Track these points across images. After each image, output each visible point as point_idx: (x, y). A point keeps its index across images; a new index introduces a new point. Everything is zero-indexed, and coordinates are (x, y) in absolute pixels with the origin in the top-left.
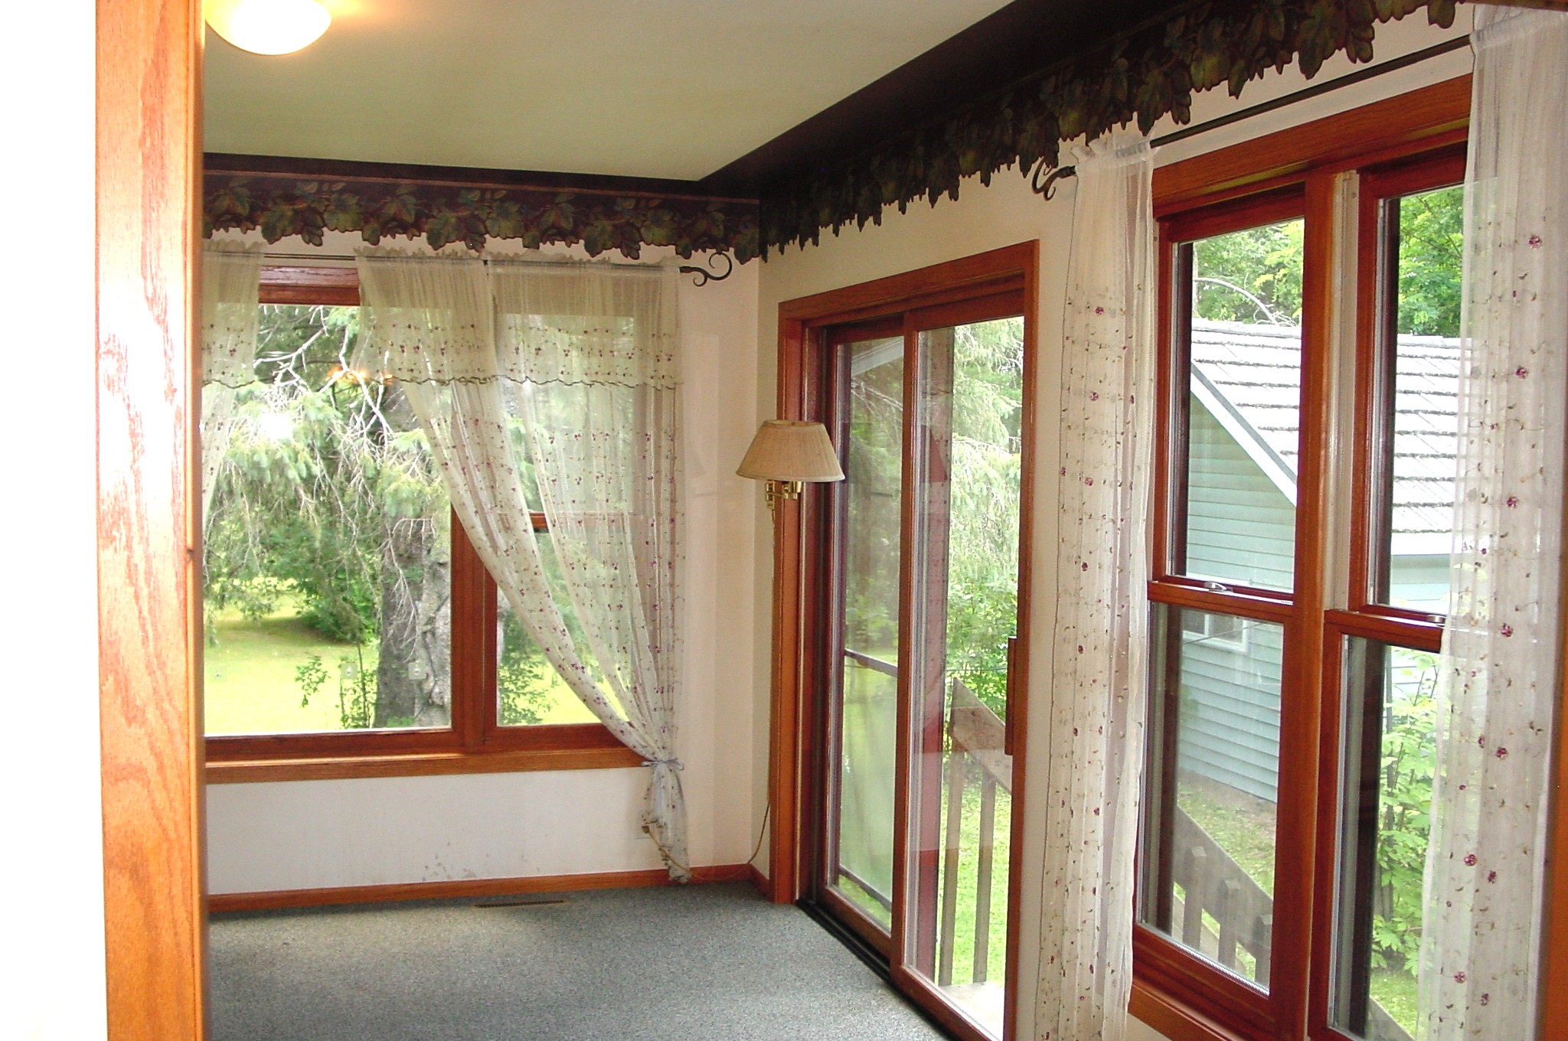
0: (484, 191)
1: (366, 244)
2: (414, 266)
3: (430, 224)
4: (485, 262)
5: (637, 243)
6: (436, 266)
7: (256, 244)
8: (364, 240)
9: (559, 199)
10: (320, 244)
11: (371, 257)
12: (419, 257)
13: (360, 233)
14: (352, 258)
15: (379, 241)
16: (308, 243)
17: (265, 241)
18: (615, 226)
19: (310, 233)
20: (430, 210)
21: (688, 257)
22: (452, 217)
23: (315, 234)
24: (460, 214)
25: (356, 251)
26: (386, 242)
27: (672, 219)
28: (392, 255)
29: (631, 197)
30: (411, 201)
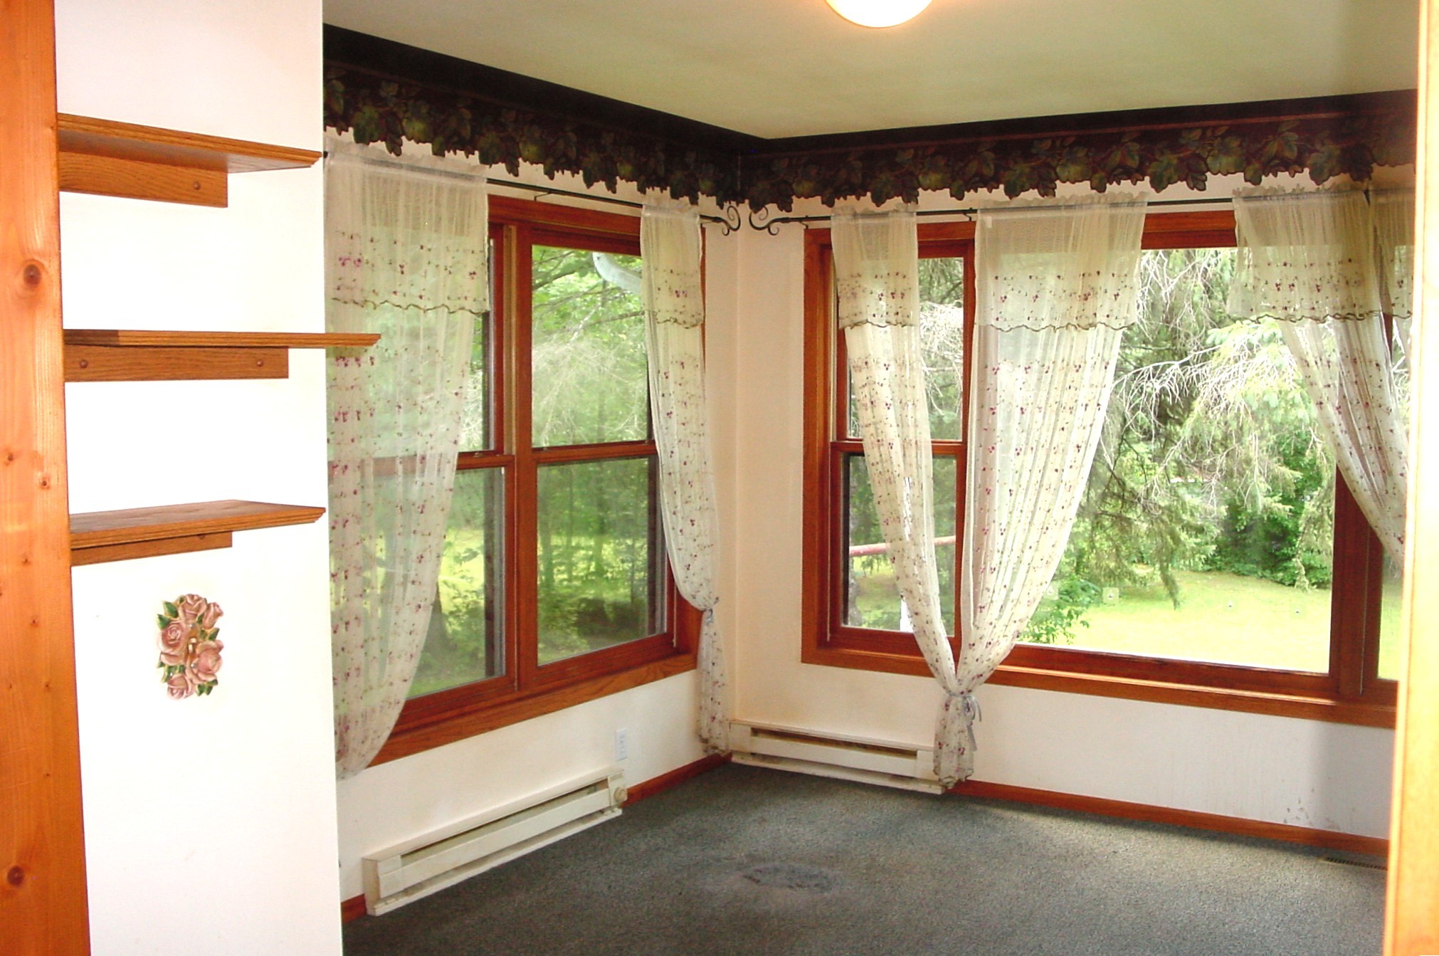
1: (1249, 185)
2: (1291, 202)
4: (1366, 192)
6: (1314, 200)
7: (1142, 194)
8: (1246, 181)
10: (1204, 189)
11: (1248, 198)
12: (1298, 194)
13: (1242, 174)
14: (1229, 200)
15: (1261, 181)
16: (1192, 189)
17: (1153, 190)
19: (1194, 179)
20: (1313, 145)
23: (1199, 180)
25: (1234, 192)
26: (1268, 181)
28: (1269, 194)
30: (1293, 137)
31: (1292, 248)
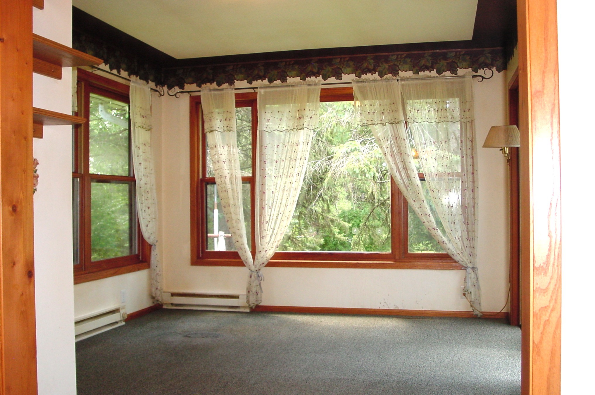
0: (398, 55)
1: (357, 78)
2: (372, 84)
3: (379, 69)
4: (398, 80)
5: (456, 68)
6: (380, 83)
7: (319, 81)
8: (356, 76)
9: (426, 55)
10: (341, 79)
11: (357, 82)
12: (374, 81)
13: (355, 74)
14: (351, 83)
15: (361, 76)
16: (337, 79)
17: (323, 80)
18: (448, 63)
19: (338, 76)
20: (379, 64)
21: (477, 72)
22: (386, 66)
24: (389, 64)
25: (352, 80)
26: (364, 76)
27: (470, 58)
28: (365, 81)
29: (454, 52)
30: (372, 61)
31: (373, 101)
